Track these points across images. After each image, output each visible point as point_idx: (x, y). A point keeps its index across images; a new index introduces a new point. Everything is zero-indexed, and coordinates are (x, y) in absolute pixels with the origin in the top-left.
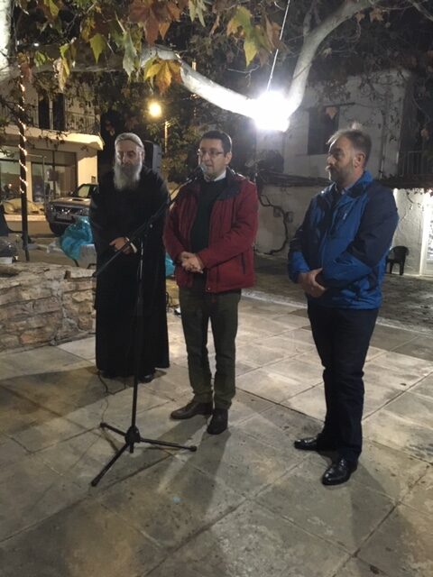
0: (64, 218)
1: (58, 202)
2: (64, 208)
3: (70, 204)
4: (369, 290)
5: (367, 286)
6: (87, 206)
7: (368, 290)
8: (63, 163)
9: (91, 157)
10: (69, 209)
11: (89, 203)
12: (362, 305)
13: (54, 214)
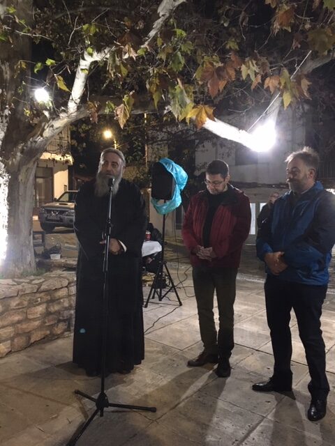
0: (53, 218)
1: (47, 207)
2: (53, 211)
3: (58, 207)
4: (318, 271)
5: (317, 267)
6: (72, 209)
7: (316, 271)
8: (41, 176)
9: (64, 170)
10: (57, 211)
11: (73, 206)
12: (312, 282)
13: (45, 215)
